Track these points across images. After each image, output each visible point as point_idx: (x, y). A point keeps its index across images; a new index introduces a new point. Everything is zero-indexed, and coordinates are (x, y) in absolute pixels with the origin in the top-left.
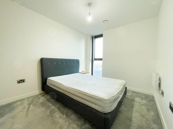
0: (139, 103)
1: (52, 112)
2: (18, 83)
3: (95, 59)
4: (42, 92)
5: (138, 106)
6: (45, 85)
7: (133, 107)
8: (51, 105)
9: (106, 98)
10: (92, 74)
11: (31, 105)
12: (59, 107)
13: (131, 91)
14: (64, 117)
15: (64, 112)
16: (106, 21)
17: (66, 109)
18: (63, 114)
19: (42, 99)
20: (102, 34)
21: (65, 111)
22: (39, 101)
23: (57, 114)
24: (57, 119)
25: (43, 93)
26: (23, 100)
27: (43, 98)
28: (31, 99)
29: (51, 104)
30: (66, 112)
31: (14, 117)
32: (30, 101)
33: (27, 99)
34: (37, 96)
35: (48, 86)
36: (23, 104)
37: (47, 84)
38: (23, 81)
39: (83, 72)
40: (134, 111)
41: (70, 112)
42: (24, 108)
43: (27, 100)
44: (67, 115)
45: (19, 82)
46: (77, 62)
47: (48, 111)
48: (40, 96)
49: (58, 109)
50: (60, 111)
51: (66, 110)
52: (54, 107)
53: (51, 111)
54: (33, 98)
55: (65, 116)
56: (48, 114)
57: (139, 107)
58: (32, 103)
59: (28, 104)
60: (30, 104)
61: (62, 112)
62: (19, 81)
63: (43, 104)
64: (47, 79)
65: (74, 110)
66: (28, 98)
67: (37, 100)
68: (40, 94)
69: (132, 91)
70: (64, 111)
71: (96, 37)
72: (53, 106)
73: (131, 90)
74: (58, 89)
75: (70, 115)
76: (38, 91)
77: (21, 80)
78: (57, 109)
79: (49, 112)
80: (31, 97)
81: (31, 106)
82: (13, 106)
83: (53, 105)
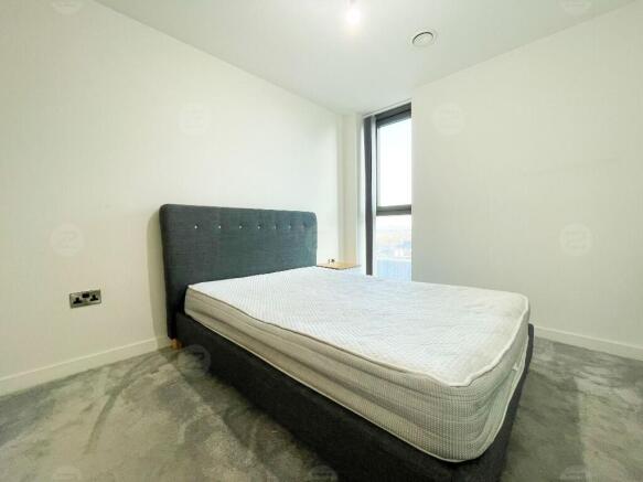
0: (604, 400)
1: (198, 433)
2: (72, 307)
3: (382, 211)
4: (168, 342)
5: (603, 417)
6: (178, 315)
7: (574, 420)
8: (197, 398)
9: (451, 384)
10: (369, 271)
11: (119, 397)
12: (228, 410)
13: (550, 342)
14: (248, 461)
15: (249, 436)
16: (426, 38)
17: (258, 421)
18: (245, 444)
19: (166, 373)
20: (410, 104)
21: (255, 430)
22: (152, 380)
23: (220, 444)
24: (213, 470)
25: (171, 347)
26: (91, 375)
27: (170, 366)
28: (121, 373)
29: (199, 393)
30: (257, 435)
31: (39, 451)
32: (118, 378)
33: (107, 369)
34: (147, 357)
35: (189, 317)
36: (91, 389)
37: (188, 312)
38: (94, 298)
39: (331, 264)
40: (586, 442)
41: (273, 436)
42: (88, 409)
43: (109, 376)
44: (260, 449)
45: (77, 302)
46: (308, 221)
47: (183, 427)
48: (162, 359)
49: (225, 419)
50: (230, 427)
51: (256, 426)
52: (208, 408)
53: (193, 429)
54: (132, 366)
55: (250, 454)
56: (181, 440)
57: (606, 424)
58: (125, 386)
59: (106, 393)
60: (114, 393)
61: (238, 437)
62: (77, 299)
63: (165, 395)
64: (188, 292)
65: (292, 432)
66: (114, 366)
67: (144, 374)
68: (162, 351)
69: (556, 344)
70: (250, 428)
71: (384, 118)
72: (205, 406)
73: (549, 338)
74: (225, 332)
75: (276, 451)
76: (154, 339)
77: (86, 295)
78: (219, 421)
79: (186, 433)
80: (127, 362)
81: (119, 401)
82: (48, 398)
83: (206, 400)
